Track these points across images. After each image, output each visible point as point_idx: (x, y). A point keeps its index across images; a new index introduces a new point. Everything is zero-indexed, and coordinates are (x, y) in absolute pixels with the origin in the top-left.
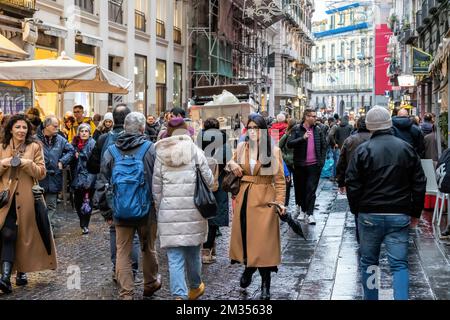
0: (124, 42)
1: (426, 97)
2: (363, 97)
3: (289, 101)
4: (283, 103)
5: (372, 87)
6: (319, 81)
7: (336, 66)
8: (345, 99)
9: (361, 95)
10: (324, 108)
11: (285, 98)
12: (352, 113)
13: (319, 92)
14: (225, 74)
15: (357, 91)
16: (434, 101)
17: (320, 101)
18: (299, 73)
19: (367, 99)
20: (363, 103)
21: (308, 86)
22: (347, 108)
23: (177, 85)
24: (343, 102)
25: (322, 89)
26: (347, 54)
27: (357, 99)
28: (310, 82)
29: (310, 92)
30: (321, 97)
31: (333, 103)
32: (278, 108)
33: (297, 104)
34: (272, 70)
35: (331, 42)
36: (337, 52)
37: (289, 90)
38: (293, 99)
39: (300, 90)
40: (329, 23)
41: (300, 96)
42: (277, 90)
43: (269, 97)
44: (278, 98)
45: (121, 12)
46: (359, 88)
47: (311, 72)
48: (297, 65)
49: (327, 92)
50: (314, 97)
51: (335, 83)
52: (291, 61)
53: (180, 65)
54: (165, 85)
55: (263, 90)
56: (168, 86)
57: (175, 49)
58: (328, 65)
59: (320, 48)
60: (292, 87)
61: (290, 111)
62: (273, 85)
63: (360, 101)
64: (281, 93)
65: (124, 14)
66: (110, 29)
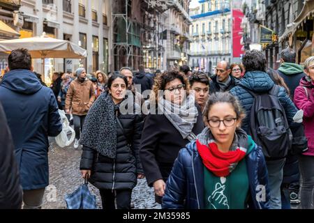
0: (72, 25)
1: (269, 58)
2: (224, 59)
3: (176, 62)
4: (172, 63)
5: (231, 52)
6: (195, 48)
7: (206, 38)
8: (212, 60)
9: (223, 57)
10: (198, 66)
11: (173, 60)
13: (195, 56)
14: (136, 44)
15: (220, 55)
16: (274, 61)
17: (196, 61)
18: (182, 43)
21: (188, 52)
22: (213, 67)
23: (105, 51)
24: (210, 63)
25: (196, 54)
26: (213, 29)
28: (189, 49)
29: (189, 56)
30: (196, 59)
31: (204, 63)
32: (169, 66)
33: (181, 64)
34: (165, 41)
35: (202, 22)
36: (207, 29)
37: (176, 55)
39: (182, 54)
40: (201, 9)
41: (183, 59)
42: (168, 55)
43: (163, 60)
44: (169, 60)
45: (70, 5)
46: (221, 53)
47: (189, 42)
48: (180, 38)
49: (200, 56)
50: (191, 59)
51: (206, 50)
52: (176, 35)
53: (107, 39)
54: (98, 52)
55: (159, 55)
56: (100, 53)
57: (104, 29)
58: (200, 37)
59: (195, 26)
60: (177, 53)
62: (166, 51)
64: (170, 57)
65: (72, 6)
66: (64, 16)
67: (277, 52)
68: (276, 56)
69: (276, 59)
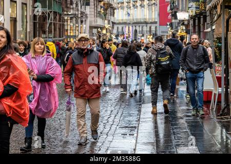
1: (197, 27)
2: (150, 27)
3: (99, 30)
4: (95, 31)
5: (157, 20)
6: (120, 15)
7: (131, 5)
8: (138, 28)
9: (149, 25)
10: (123, 34)
11: (96, 27)
12: (142, 38)
13: (120, 24)
14: (57, 11)
15: (146, 23)
16: (202, 30)
17: (120, 30)
18: (105, 10)
19: (153, 28)
20: (150, 31)
21: (112, 19)
22: (139, 35)
23: (24, 17)
24: (136, 31)
25: (121, 22)
27: (145, 29)
28: (114, 16)
29: (114, 23)
30: (120, 27)
31: (128, 31)
32: (92, 34)
33: (104, 32)
34: (88, 7)
37: (100, 22)
38: (102, 28)
39: (106, 22)
41: (107, 26)
42: (91, 22)
43: (86, 27)
44: (91, 28)
46: (147, 20)
47: (114, 9)
48: (104, 4)
49: (125, 23)
50: (115, 27)
51: (131, 17)
52: (100, 1)
53: (26, 4)
54: (16, 18)
55: (82, 22)
56: (18, 19)
58: (125, 4)
60: (101, 20)
61: (100, 36)
62: (89, 18)
63: (148, 30)
64: (94, 24)
67: (205, 20)
68: (204, 25)
69: (204, 29)
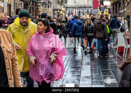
2: (88, 10)
3: (59, 11)
4: (56, 12)
5: (92, 6)
6: (70, 3)
8: (81, 10)
9: (87, 9)
10: (72, 14)
11: (57, 10)
13: (70, 8)
15: (85, 7)
17: (70, 11)
19: (90, 11)
20: (88, 12)
21: (66, 5)
22: (81, 14)
23: (15, 4)
24: (80, 12)
27: (85, 11)
28: (67, 3)
29: (67, 8)
30: (71, 10)
31: (75, 12)
32: (54, 14)
33: (61, 12)
37: (59, 7)
39: (62, 6)
41: (63, 9)
42: (54, 7)
43: (50, 10)
44: (54, 10)
46: (86, 6)
49: (73, 8)
50: (68, 10)
51: (77, 4)
54: (10, 5)
55: (48, 7)
56: (12, 5)
60: (60, 5)
61: (59, 15)
62: (52, 4)
63: (87, 11)
64: (55, 8)
67: (120, 6)
68: (119, 8)
69: (119, 11)
